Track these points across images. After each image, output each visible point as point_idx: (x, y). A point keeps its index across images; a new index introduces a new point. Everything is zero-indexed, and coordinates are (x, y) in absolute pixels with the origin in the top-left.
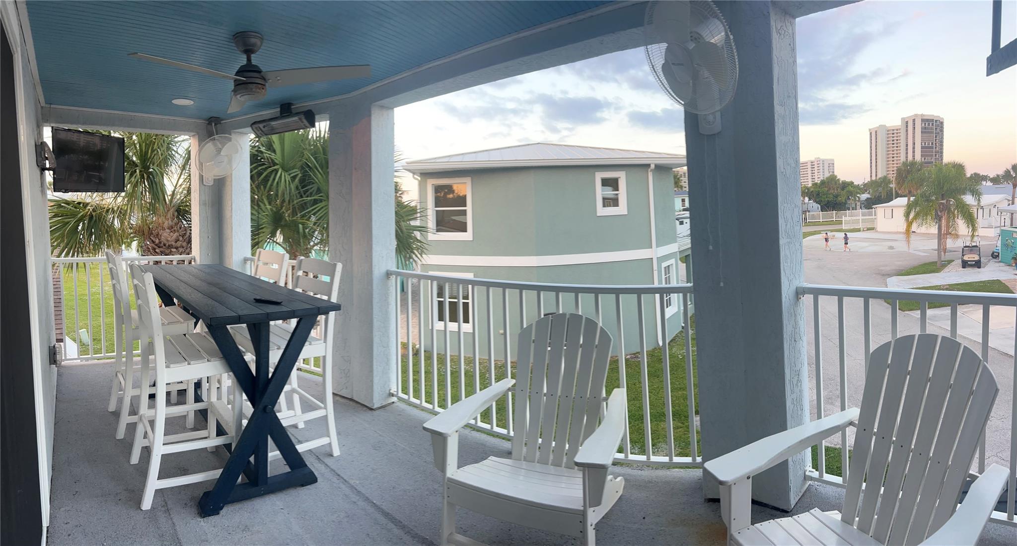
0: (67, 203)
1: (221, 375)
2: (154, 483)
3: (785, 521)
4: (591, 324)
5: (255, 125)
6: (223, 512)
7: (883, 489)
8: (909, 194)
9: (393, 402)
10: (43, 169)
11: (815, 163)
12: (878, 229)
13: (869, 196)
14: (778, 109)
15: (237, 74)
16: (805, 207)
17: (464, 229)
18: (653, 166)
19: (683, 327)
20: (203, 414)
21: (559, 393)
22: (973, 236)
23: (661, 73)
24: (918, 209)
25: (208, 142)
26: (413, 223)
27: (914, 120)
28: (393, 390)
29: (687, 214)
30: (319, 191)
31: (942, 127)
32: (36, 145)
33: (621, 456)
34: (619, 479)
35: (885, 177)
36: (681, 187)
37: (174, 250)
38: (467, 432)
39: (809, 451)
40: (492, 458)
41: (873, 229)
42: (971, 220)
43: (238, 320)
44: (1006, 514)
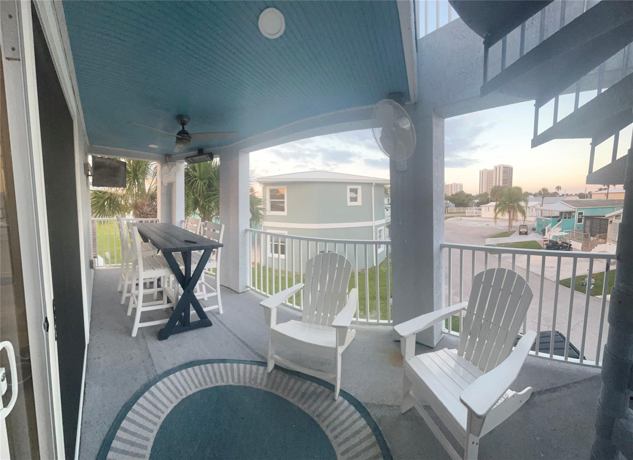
0: (100, 192)
1: (169, 276)
2: (137, 325)
3: (431, 354)
4: (342, 258)
5: (187, 159)
6: (170, 338)
7: (478, 339)
8: (497, 201)
9: (248, 290)
10: (88, 176)
11: (453, 185)
12: (482, 216)
13: (478, 201)
14: (435, 160)
15: (178, 134)
16: (447, 205)
17: (283, 210)
18: (374, 184)
19: (386, 258)
20: (161, 293)
21: (325, 291)
22: (524, 220)
23: (379, 141)
24: (500, 208)
25: (165, 165)
26: (259, 206)
27: (500, 167)
28: (248, 285)
29: (390, 206)
30: (216, 190)
31: (512, 171)
32: (84, 164)
33: (355, 319)
34: (354, 330)
35: (486, 193)
36: (388, 194)
37: (149, 216)
38: (282, 306)
39: (444, 321)
40: (292, 320)
41: (479, 216)
42: (524, 213)
43: (177, 250)
44: (535, 352)
